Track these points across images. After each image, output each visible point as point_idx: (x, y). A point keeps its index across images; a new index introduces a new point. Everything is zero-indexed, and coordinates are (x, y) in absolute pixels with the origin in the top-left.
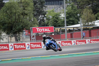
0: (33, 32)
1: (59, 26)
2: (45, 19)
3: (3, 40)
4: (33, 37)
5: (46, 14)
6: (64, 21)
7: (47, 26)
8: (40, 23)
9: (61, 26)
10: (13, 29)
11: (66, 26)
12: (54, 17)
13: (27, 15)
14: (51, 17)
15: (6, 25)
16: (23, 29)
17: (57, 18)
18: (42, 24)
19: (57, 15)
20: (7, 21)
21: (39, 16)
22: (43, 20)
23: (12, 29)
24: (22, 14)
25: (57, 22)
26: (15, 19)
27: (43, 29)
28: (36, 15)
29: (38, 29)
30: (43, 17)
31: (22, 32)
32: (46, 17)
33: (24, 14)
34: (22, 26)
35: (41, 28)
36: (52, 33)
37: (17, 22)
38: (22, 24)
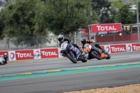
0: (93, 32)
1: (129, 23)
2: (109, 12)
3: (50, 42)
4: (93, 38)
5: (110, 6)
6: (136, 16)
7: (111, 22)
8: (102, 19)
9: (132, 23)
10: (64, 27)
11: (138, 23)
12: (121, 10)
13: (83, 7)
14: (117, 10)
15: (54, 22)
16: (78, 27)
17: (126, 12)
18: (105, 20)
19: (125, 6)
20: (55, 17)
21: (101, 8)
22: (106, 14)
23: (62, 28)
24: (77, 6)
25: (126, 16)
26: (67, 14)
27: (107, 27)
28: (97, 7)
29: (98, 27)
30: (107, 11)
31: (77, 31)
32: (110, 10)
33: (79, 6)
34: (77, 23)
35: (104, 26)
36: (119, 33)
37: (69, 18)
38: (77, 20)
